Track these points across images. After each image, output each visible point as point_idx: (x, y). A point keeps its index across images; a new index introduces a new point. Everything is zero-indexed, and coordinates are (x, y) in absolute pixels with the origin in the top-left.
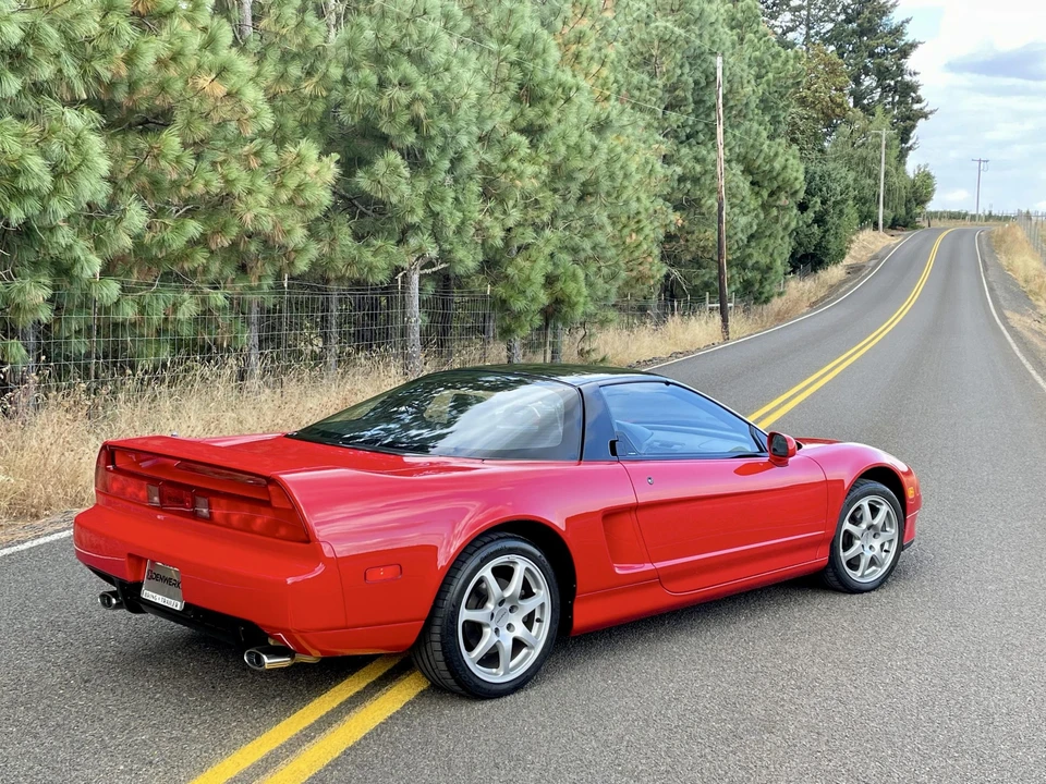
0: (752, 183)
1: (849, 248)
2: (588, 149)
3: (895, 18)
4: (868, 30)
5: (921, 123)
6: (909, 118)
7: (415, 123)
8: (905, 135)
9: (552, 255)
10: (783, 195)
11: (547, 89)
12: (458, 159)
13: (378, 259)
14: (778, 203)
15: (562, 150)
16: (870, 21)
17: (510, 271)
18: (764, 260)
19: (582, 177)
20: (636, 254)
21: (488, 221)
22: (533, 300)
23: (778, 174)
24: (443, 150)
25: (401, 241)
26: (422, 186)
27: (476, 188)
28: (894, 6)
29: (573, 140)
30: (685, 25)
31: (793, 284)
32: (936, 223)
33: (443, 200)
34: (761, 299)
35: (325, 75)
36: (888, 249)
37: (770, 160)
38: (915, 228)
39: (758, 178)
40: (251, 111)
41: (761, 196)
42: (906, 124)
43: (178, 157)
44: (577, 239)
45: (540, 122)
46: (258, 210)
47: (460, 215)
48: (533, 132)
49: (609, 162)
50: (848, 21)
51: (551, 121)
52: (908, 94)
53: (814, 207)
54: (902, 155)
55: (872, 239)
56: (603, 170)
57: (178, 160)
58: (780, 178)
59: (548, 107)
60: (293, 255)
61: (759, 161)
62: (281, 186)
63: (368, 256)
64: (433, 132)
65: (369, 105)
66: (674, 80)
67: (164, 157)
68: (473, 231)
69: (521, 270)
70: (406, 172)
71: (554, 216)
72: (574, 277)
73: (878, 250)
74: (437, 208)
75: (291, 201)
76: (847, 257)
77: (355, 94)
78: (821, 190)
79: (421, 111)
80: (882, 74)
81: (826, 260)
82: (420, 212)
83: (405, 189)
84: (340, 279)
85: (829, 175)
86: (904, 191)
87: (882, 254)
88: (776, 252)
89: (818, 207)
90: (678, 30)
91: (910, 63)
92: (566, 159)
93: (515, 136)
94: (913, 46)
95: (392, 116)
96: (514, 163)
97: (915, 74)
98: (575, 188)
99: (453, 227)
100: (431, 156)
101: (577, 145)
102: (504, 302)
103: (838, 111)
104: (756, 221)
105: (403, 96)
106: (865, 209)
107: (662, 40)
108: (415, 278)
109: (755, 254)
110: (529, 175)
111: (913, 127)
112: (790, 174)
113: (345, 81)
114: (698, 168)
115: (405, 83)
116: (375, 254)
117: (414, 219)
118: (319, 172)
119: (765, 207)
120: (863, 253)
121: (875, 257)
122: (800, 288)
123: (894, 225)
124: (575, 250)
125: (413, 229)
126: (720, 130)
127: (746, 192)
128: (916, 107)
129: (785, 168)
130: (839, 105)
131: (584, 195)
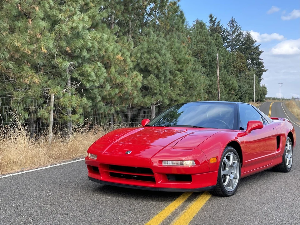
0: (225, 87)
5: (264, 73)
6: (261, 72)
7: (157, 68)
8: (260, 76)
10: (232, 91)
11: (183, 60)
12: (165, 77)
13: (149, 101)
14: (231, 93)
15: (186, 76)
19: (190, 83)
21: (172, 93)
23: (231, 85)
24: (163, 74)
25: (153, 97)
26: (158, 83)
27: (169, 84)
29: (189, 73)
30: (207, 45)
32: (269, 101)
33: (162, 87)
35: (136, 56)
37: (229, 81)
38: (263, 102)
39: (226, 86)
40: (128, 64)
41: (227, 90)
42: (260, 72)
43: (114, 74)
45: (181, 68)
46: (128, 87)
47: (165, 91)
48: (180, 71)
49: (196, 80)
51: (184, 68)
52: (260, 65)
53: (239, 94)
54: (259, 82)
58: (232, 86)
59: (183, 65)
60: (133, 99)
61: (226, 81)
64: (161, 70)
65: (147, 63)
66: (204, 60)
67: (111, 74)
68: (168, 95)
70: (156, 80)
71: (183, 93)
74: (161, 89)
75: (134, 86)
78: (240, 90)
79: (159, 65)
82: (158, 90)
83: (155, 84)
85: (242, 86)
86: (260, 91)
89: (240, 95)
90: (205, 47)
91: (261, 57)
93: (177, 71)
94: (261, 52)
95: (152, 66)
96: (177, 78)
97: (262, 59)
98: (188, 86)
99: (164, 94)
100: (160, 76)
101: (189, 75)
103: (243, 69)
104: (226, 97)
105: (155, 61)
106: (250, 96)
107: (201, 49)
108: (154, 107)
111: (262, 74)
112: (234, 85)
113: (141, 57)
114: (211, 83)
115: (156, 58)
116: (147, 100)
117: (155, 91)
118: (139, 79)
119: (228, 94)
123: (258, 101)
125: (156, 94)
126: (218, 73)
127: (224, 90)
128: (263, 68)
129: (233, 83)
130: (243, 67)
131: (190, 87)
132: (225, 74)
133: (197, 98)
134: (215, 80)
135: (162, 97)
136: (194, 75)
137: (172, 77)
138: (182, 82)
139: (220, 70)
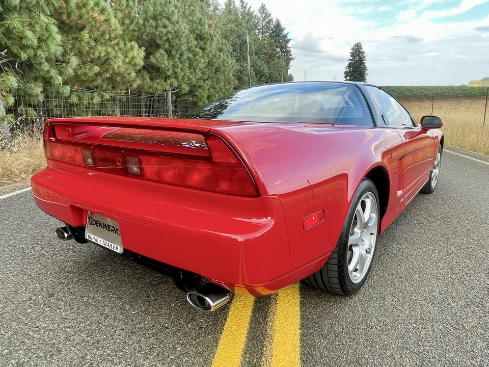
0: (256, 74)
2: (218, 56)
3: (285, 32)
4: (278, 35)
5: (292, 61)
7: (168, 40)
8: (288, 64)
9: (208, 89)
11: (206, 36)
12: (181, 55)
13: (159, 86)
14: (262, 79)
15: (211, 56)
16: (278, 33)
17: (197, 93)
19: (216, 65)
20: (229, 91)
21: (191, 76)
22: (204, 102)
23: (262, 71)
24: (177, 50)
25: (165, 81)
26: (171, 63)
27: (187, 65)
28: (285, 29)
29: (214, 53)
30: (237, 26)
33: (178, 68)
35: (138, 22)
37: (260, 67)
40: (114, 27)
41: (258, 77)
42: (288, 60)
43: (88, 42)
44: (215, 84)
45: (204, 46)
46: (119, 64)
47: (183, 73)
48: (203, 49)
49: (223, 61)
50: (273, 33)
51: (207, 46)
52: (288, 53)
54: (287, 70)
56: (221, 64)
57: (88, 43)
58: (262, 73)
59: (206, 41)
60: (132, 82)
61: (257, 67)
62: (126, 56)
63: (155, 85)
64: (174, 44)
65: (153, 33)
66: (234, 43)
67: (83, 41)
68: (187, 79)
69: (200, 93)
70: (166, 57)
71: (208, 76)
72: (215, 96)
74: (176, 70)
75: (130, 63)
77: (148, 29)
78: (270, 78)
79: (170, 37)
80: (282, 48)
82: (171, 71)
83: (166, 62)
84: (146, 93)
85: (272, 73)
90: (235, 28)
91: (289, 45)
92: (212, 59)
93: (198, 49)
94: (289, 40)
95: (161, 37)
96: (198, 57)
98: (214, 68)
99: (181, 77)
100: (173, 53)
101: (215, 55)
102: (196, 103)
105: (164, 31)
107: (231, 30)
108: (170, 94)
110: (202, 62)
111: (290, 62)
112: (265, 71)
113: (144, 25)
114: (242, 69)
115: (165, 26)
116: (157, 85)
117: (169, 73)
118: (138, 54)
119: (259, 80)
124: (215, 88)
125: (169, 77)
126: (248, 57)
127: (254, 76)
128: (290, 57)
129: (264, 69)
130: (274, 54)
131: (216, 71)
132: (256, 59)
133: (227, 84)
134: (245, 65)
135: (178, 81)
136: (220, 56)
137: (191, 55)
138: (204, 63)
139: (251, 55)
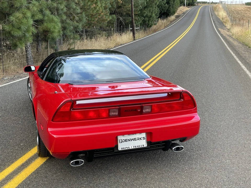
1: (177, 11)
18: (149, 14)
31: (160, 21)
32: (199, 4)
34: (149, 26)
36: (187, 11)
55: (183, 8)
73: (184, 11)
76: (176, 13)
81: (170, 14)
87: (185, 12)
88: (153, 11)
109: (146, 13)
120: (180, 12)
121: (183, 13)
122: (161, 22)
123: (189, 5)
